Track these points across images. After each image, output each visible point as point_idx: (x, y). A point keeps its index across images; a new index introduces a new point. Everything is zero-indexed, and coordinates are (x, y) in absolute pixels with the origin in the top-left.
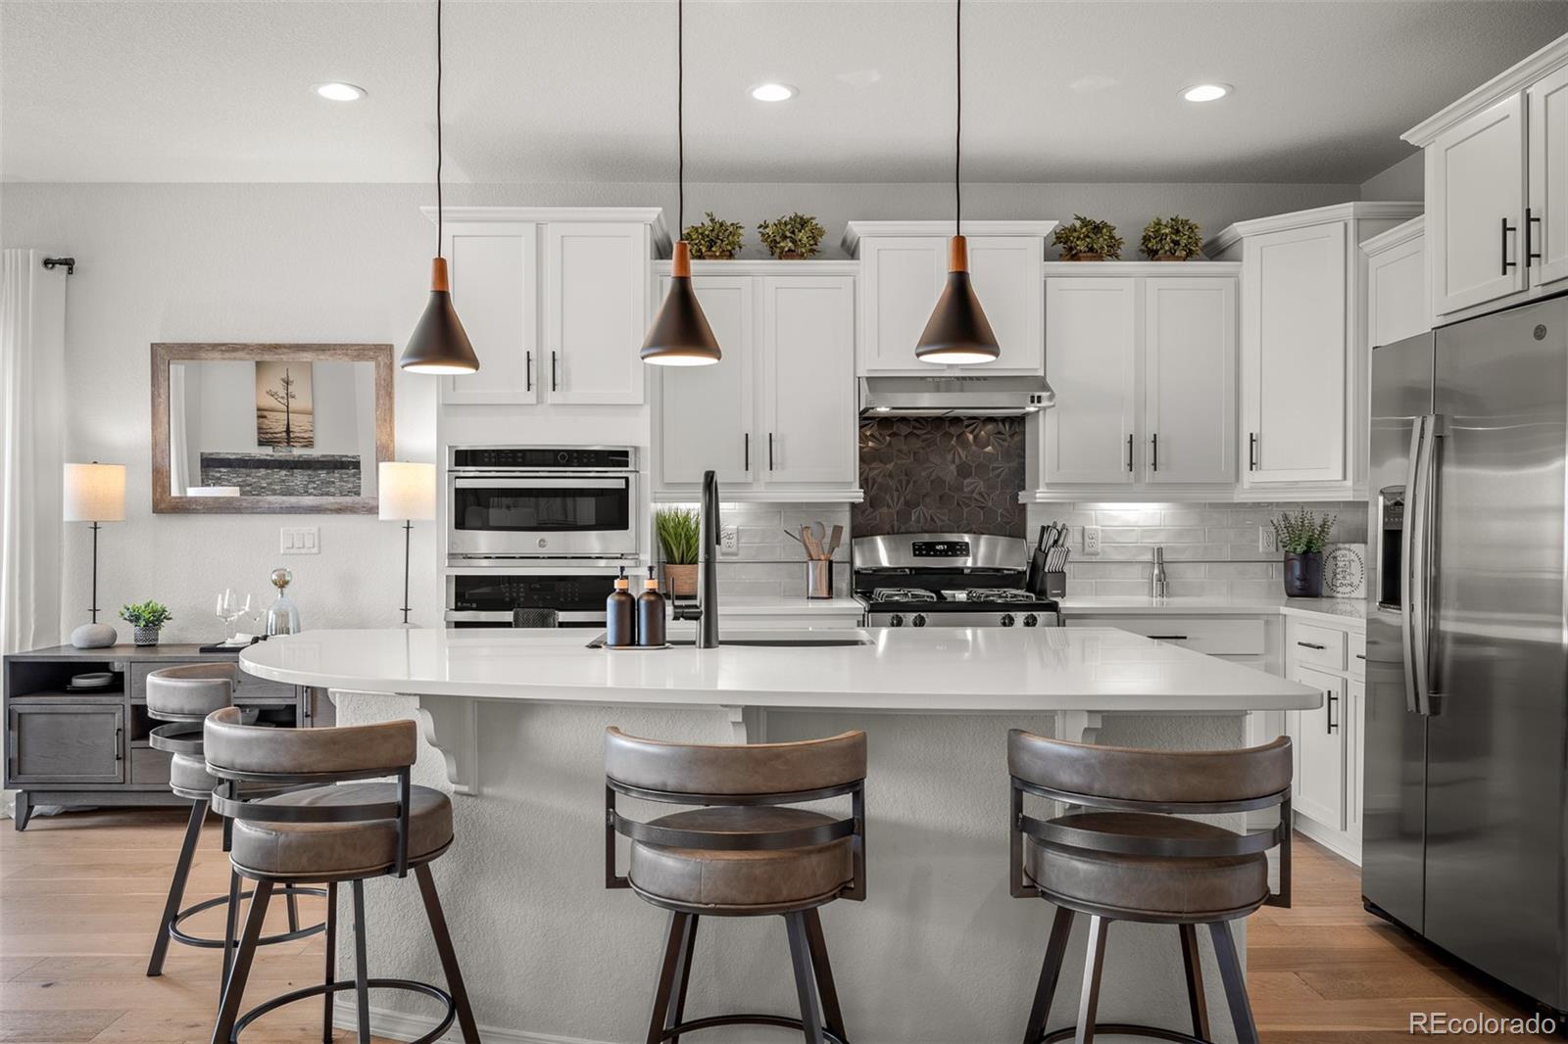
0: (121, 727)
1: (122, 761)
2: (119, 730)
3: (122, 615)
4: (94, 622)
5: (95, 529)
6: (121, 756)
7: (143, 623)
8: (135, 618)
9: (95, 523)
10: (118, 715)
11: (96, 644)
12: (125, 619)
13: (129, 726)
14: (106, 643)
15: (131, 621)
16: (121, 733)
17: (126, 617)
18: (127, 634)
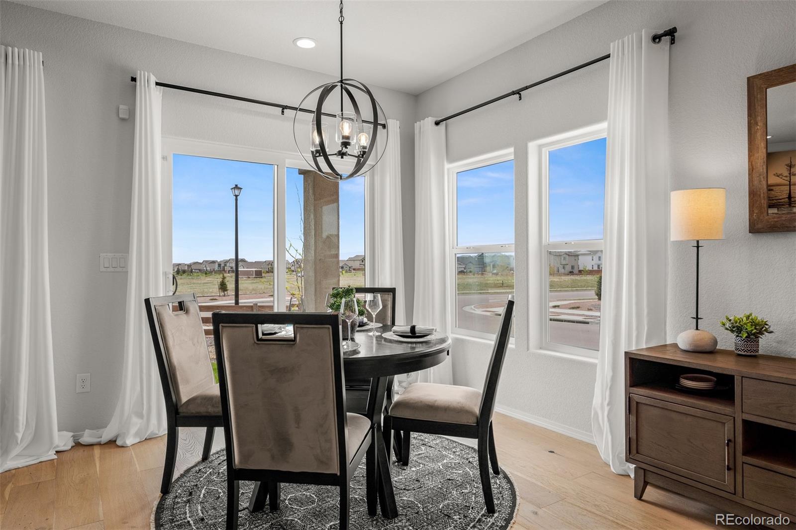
0: (732, 438)
1: (732, 472)
2: (729, 441)
3: (724, 325)
4: (697, 329)
5: (698, 247)
6: (732, 466)
7: (745, 335)
8: (737, 328)
9: (698, 242)
10: (728, 426)
11: (699, 349)
12: (727, 329)
13: (740, 440)
14: (708, 349)
15: (732, 331)
16: (731, 444)
17: (727, 327)
18: (728, 341)
